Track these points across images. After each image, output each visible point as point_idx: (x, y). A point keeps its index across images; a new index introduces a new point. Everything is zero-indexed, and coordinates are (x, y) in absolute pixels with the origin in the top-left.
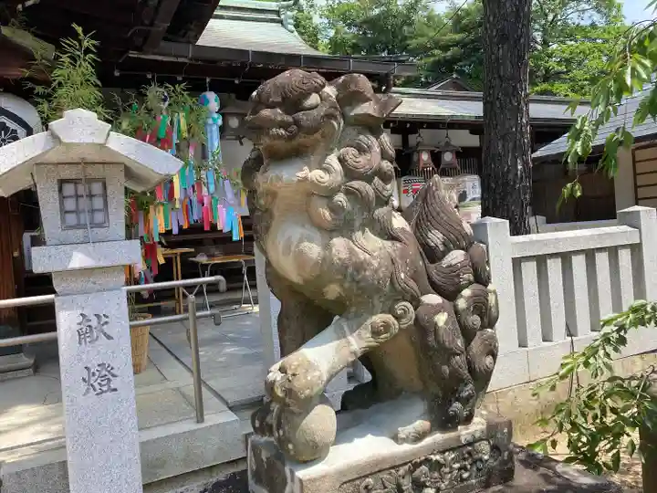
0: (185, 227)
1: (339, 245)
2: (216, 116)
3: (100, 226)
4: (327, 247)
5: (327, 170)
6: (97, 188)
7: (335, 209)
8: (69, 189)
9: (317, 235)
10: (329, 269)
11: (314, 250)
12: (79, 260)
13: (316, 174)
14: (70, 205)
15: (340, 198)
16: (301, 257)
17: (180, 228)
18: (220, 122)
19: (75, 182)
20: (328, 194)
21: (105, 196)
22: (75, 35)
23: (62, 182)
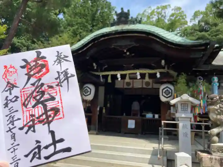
0: (204, 113)
1: (219, 117)
2: (217, 83)
3: (187, 111)
4: (217, 116)
5: (217, 107)
6: (187, 105)
7: (218, 112)
8: (182, 105)
9: (215, 115)
10: (217, 119)
11: (215, 116)
12: (183, 116)
13: (215, 107)
14: (182, 107)
15: (219, 110)
16: (213, 118)
17: (203, 113)
18: (218, 84)
19: (183, 104)
20: (217, 110)
21: (188, 106)
22: (183, 74)
23: (181, 104)
